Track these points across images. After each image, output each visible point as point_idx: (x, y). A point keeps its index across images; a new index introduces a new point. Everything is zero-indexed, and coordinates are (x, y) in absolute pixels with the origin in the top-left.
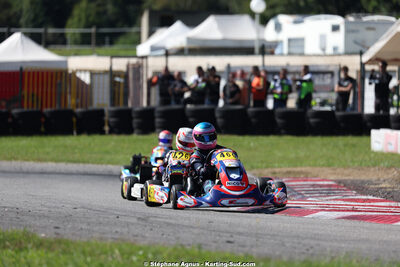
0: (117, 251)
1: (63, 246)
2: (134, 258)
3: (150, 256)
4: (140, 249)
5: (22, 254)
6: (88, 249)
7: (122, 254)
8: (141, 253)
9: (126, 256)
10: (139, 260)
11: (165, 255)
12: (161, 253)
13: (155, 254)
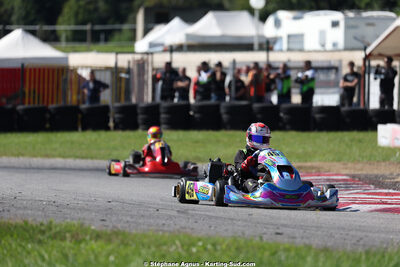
0: (177, 242)
1: (120, 237)
2: (194, 250)
3: (209, 247)
4: (199, 240)
5: (82, 245)
6: (146, 241)
7: (182, 246)
8: (200, 244)
9: (185, 248)
10: (198, 251)
11: (224, 247)
12: (221, 245)
13: (214, 245)
